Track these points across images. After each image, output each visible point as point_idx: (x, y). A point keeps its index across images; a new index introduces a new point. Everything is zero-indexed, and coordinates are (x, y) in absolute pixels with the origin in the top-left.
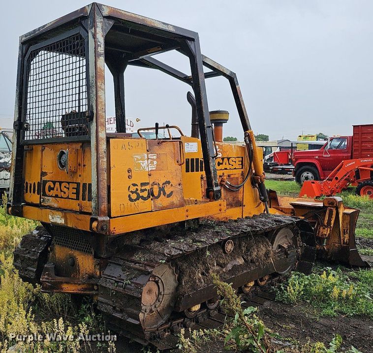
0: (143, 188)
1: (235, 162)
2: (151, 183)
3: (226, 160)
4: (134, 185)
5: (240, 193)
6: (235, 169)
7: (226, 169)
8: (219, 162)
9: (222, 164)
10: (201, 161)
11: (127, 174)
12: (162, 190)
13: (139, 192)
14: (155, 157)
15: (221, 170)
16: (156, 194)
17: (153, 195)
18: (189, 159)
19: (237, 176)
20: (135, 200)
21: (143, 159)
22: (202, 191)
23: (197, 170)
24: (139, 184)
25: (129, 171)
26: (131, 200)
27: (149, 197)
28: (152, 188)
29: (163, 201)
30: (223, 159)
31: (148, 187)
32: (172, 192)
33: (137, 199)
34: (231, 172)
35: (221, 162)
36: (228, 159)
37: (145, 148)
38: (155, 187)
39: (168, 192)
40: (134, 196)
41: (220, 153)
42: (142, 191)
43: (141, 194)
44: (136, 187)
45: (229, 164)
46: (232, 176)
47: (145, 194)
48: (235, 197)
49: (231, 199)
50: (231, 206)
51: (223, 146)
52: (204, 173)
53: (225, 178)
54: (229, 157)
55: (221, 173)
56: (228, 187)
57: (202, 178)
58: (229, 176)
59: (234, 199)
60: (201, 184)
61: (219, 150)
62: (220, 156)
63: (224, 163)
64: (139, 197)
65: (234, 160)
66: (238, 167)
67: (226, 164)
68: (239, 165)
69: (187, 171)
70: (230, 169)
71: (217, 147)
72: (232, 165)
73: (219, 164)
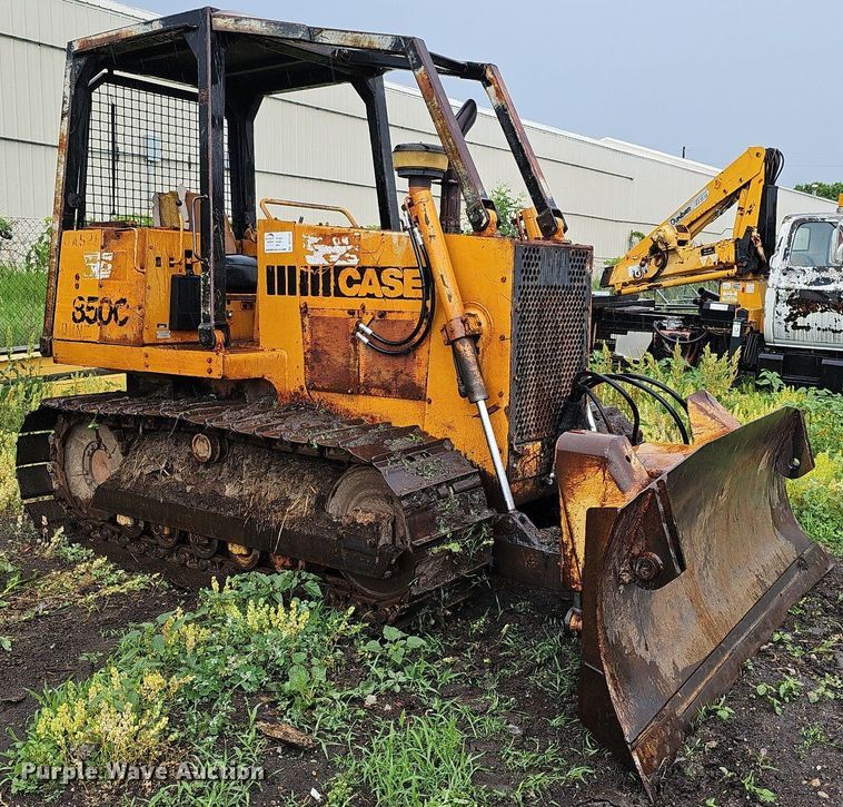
0: (91, 305)
1: (402, 280)
2: (100, 299)
3: (370, 273)
4: (81, 299)
5: (419, 365)
6: (401, 297)
7: (369, 296)
8: (350, 277)
9: (359, 282)
10: (302, 272)
11: (74, 282)
12: (113, 311)
13: (84, 309)
14: (110, 258)
15: (357, 296)
16: (105, 317)
17: (101, 319)
18: (273, 267)
19: (406, 317)
20: (79, 321)
21: (94, 261)
22: (304, 339)
23: (292, 292)
24: (86, 299)
25: (77, 277)
26: (75, 319)
27: (95, 319)
28: (101, 307)
29: (113, 331)
30: (362, 270)
31: (96, 305)
32: (127, 318)
33: (81, 320)
34: (387, 305)
35: (357, 276)
36: (379, 270)
37: (101, 242)
38: (105, 305)
39: (121, 318)
40: (79, 315)
41: (354, 256)
42: (89, 309)
43: (87, 314)
44: (82, 302)
45: (382, 284)
46: (390, 317)
47: (91, 315)
48: (402, 372)
49: (387, 376)
50: (387, 391)
51: (362, 238)
52: (309, 299)
53: (367, 319)
54: (381, 265)
55: (355, 304)
56: (366, 341)
57: (306, 312)
58: (383, 315)
59: (396, 375)
60: (303, 323)
61: (349, 248)
62: (355, 261)
63: (365, 281)
64: (84, 317)
65: (398, 274)
66: (413, 294)
67: (370, 284)
68: (414, 288)
69: (271, 292)
70: (384, 297)
71: (345, 241)
72: (392, 288)
73: (350, 282)
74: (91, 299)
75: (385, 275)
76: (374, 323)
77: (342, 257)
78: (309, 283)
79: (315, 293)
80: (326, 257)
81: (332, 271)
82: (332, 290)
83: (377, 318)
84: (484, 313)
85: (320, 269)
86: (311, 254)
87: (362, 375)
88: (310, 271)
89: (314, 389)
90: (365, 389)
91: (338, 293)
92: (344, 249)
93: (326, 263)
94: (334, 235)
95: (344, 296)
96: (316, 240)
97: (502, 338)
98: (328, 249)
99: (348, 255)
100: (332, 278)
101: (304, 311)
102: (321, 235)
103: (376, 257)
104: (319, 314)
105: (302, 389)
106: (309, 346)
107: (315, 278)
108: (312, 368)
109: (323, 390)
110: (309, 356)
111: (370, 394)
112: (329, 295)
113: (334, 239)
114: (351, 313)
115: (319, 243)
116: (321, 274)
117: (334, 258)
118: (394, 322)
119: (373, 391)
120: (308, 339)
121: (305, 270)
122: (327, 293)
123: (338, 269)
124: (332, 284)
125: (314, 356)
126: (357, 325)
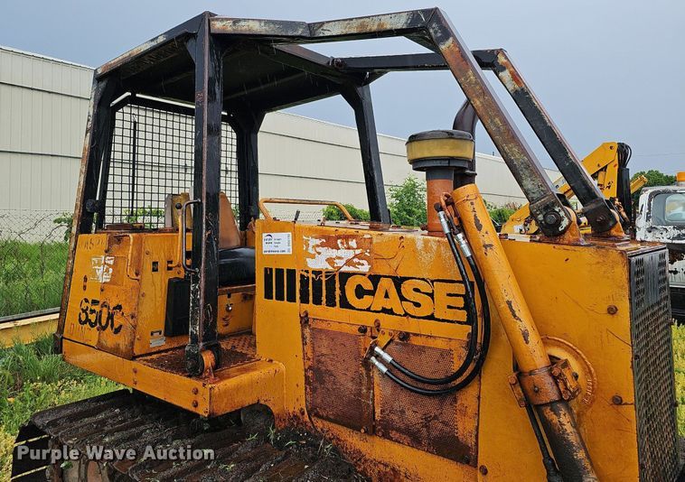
1: (431, 295)
2: (101, 303)
3: (386, 284)
4: (87, 301)
5: (463, 412)
6: (431, 317)
7: (384, 311)
8: (359, 287)
9: (372, 293)
10: (302, 276)
11: (83, 283)
12: (111, 317)
13: (88, 312)
14: (111, 262)
15: (368, 310)
16: (104, 324)
17: (100, 324)
18: (271, 270)
19: (439, 344)
21: (99, 264)
22: (305, 354)
23: (292, 298)
24: (90, 301)
25: (85, 279)
27: (95, 323)
28: (101, 311)
29: (109, 338)
30: (375, 279)
31: (97, 308)
32: (121, 326)
33: (85, 323)
34: (412, 326)
35: (368, 286)
36: (398, 282)
37: (105, 246)
38: (105, 310)
39: (116, 326)
41: (364, 262)
42: (93, 311)
45: (402, 299)
46: (415, 341)
47: (93, 317)
48: (436, 417)
49: (413, 417)
50: (415, 440)
51: (374, 241)
52: (311, 307)
53: (383, 340)
54: (401, 274)
55: (368, 320)
56: (384, 370)
57: (307, 322)
58: (405, 337)
59: (427, 420)
60: (303, 335)
61: (358, 252)
62: (365, 268)
63: (380, 293)
64: (88, 320)
65: (425, 287)
66: (450, 315)
67: (387, 296)
68: (449, 307)
69: (268, 295)
70: (406, 314)
71: (353, 243)
72: (418, 305)
73: (360, 292)
74: (95, 302)
75: (407, 288)
76: (392, 346)
77: (349, 263)
78: (310, 288)
79: (317, 301)
80: (330, 261)
81: (337, 278)
82: (338, 300)
83: (397, 340)
84: (577, 356)
85: (324, 275)
86: (313, 257)
87: (378, 411)
88: (311, 276)
89: (317, 415)
90: (382, 429)
91: (345, 304)
92: (350, 254)
93: (330, 268)
94: (339, 237)
95: (353, 308)
96: (318, 242)
97: (618, 401)
98: (333, 253)
99: (356, 260)
100: (337, 285)
101: (305, 320)
102: (323, 237)
103: (394, 263)
104: (324, 326)
105: (303, 414)
106: (310, 363)
107: (317, 285)
108: (314, 390)
109: (327, 419)
110: (310, 374)
111: (391, 439)
112: (334, 305)
113: (339, 241)
114: (363, 330)
115: (322, 245)
116: (324, 279)
117: (339, 263)
118: (422, 349)
119: (393, 434)
120: (310, 355)
121: (305, 274)
122: (331, 303)
123: (345, 277)
124: (338, 292)
125: (316, 376)
126: (372, 349)
